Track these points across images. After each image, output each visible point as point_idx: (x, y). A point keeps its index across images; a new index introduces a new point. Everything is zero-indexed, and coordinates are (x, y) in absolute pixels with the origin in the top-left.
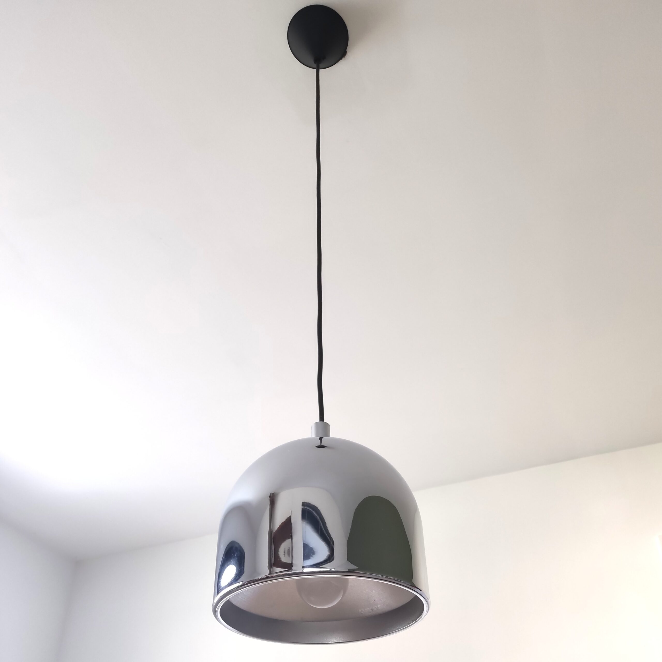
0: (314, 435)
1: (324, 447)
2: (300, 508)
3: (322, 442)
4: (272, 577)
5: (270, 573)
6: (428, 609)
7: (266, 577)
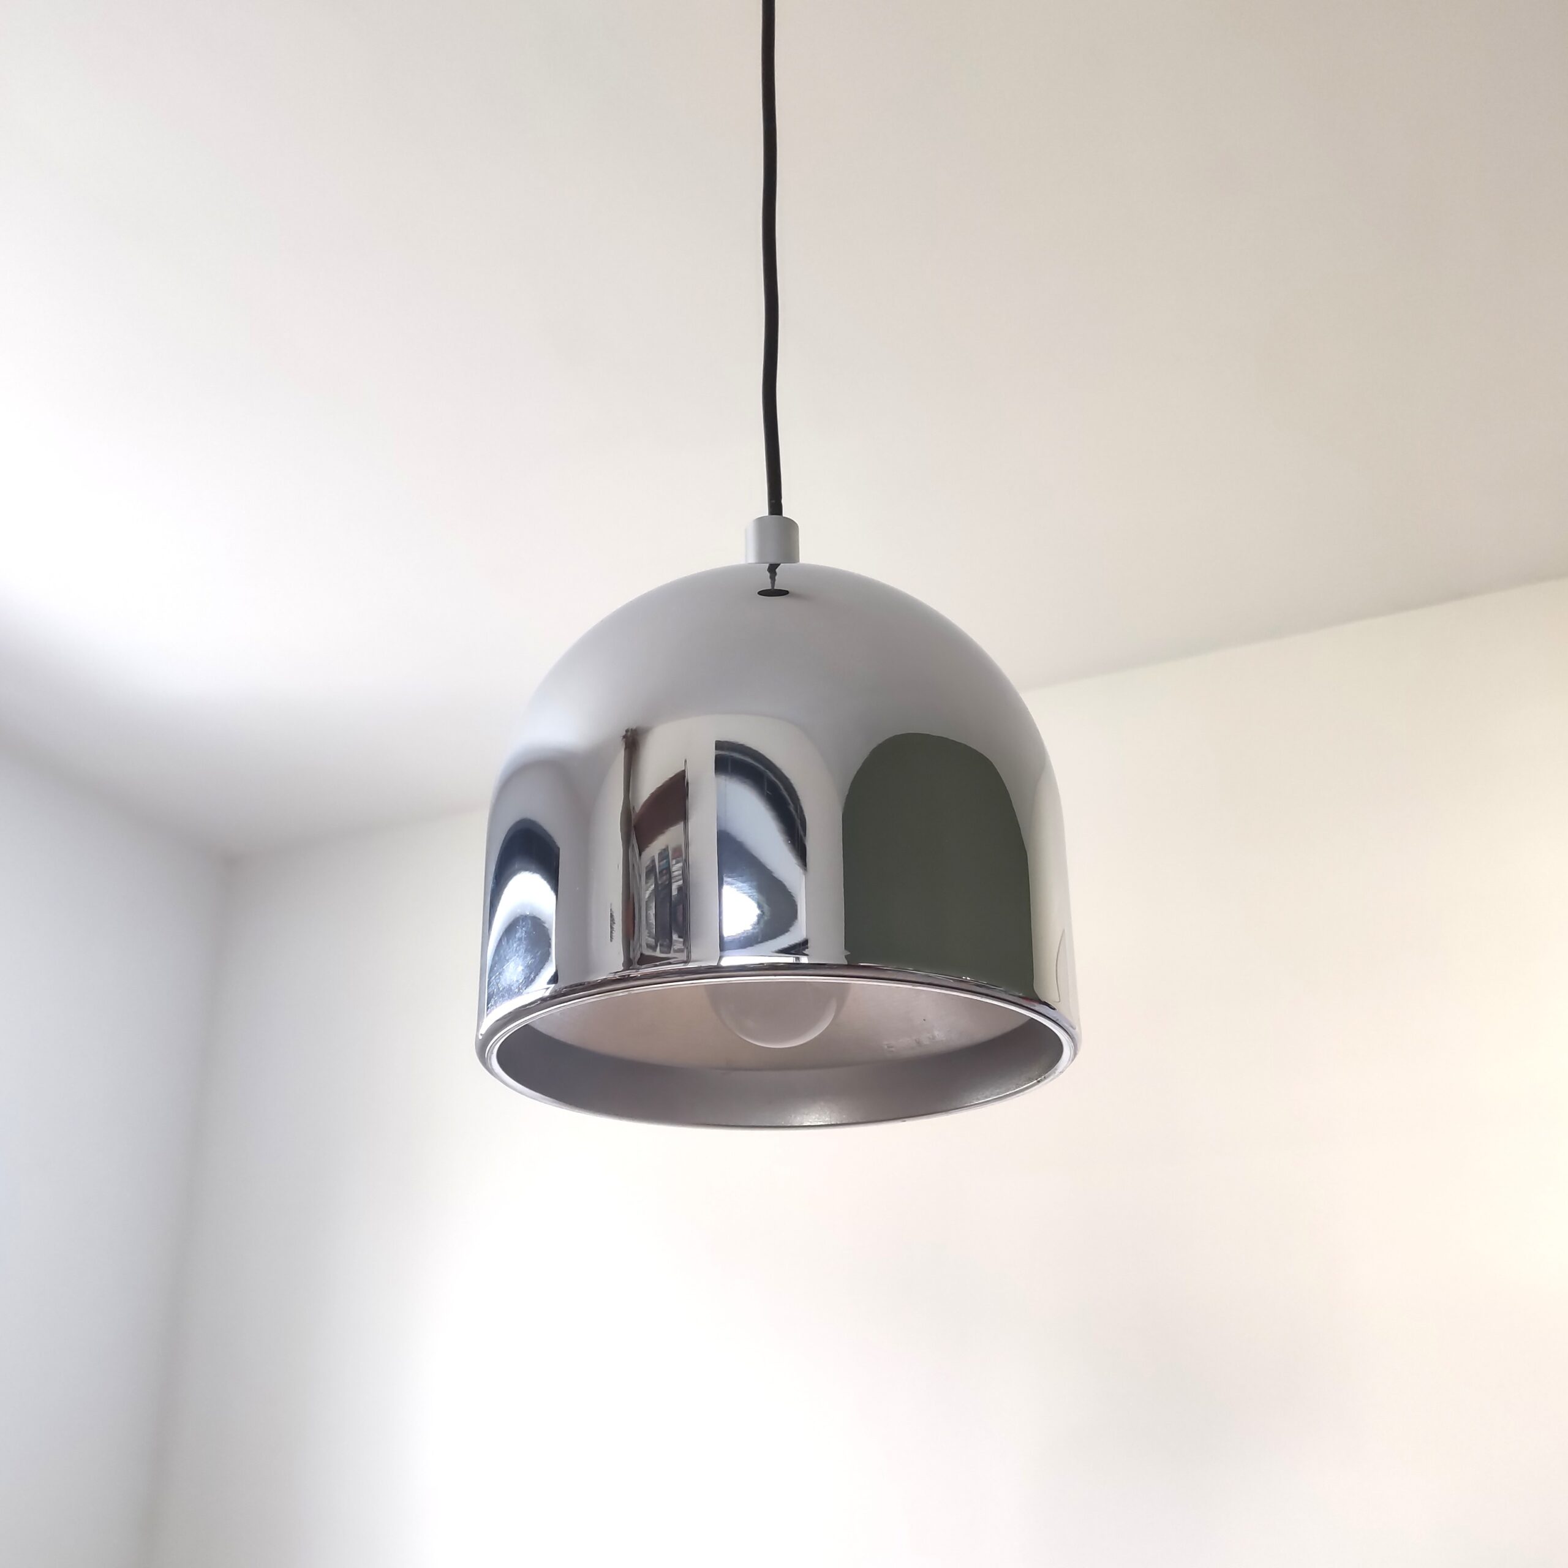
0: (751, 559)
1: (783, 593)
2: (711, 754)
3: (776, 578)
4: (635, 979)
5: (629, 963)
6: (1075, 1054)
7: (617, 976)
